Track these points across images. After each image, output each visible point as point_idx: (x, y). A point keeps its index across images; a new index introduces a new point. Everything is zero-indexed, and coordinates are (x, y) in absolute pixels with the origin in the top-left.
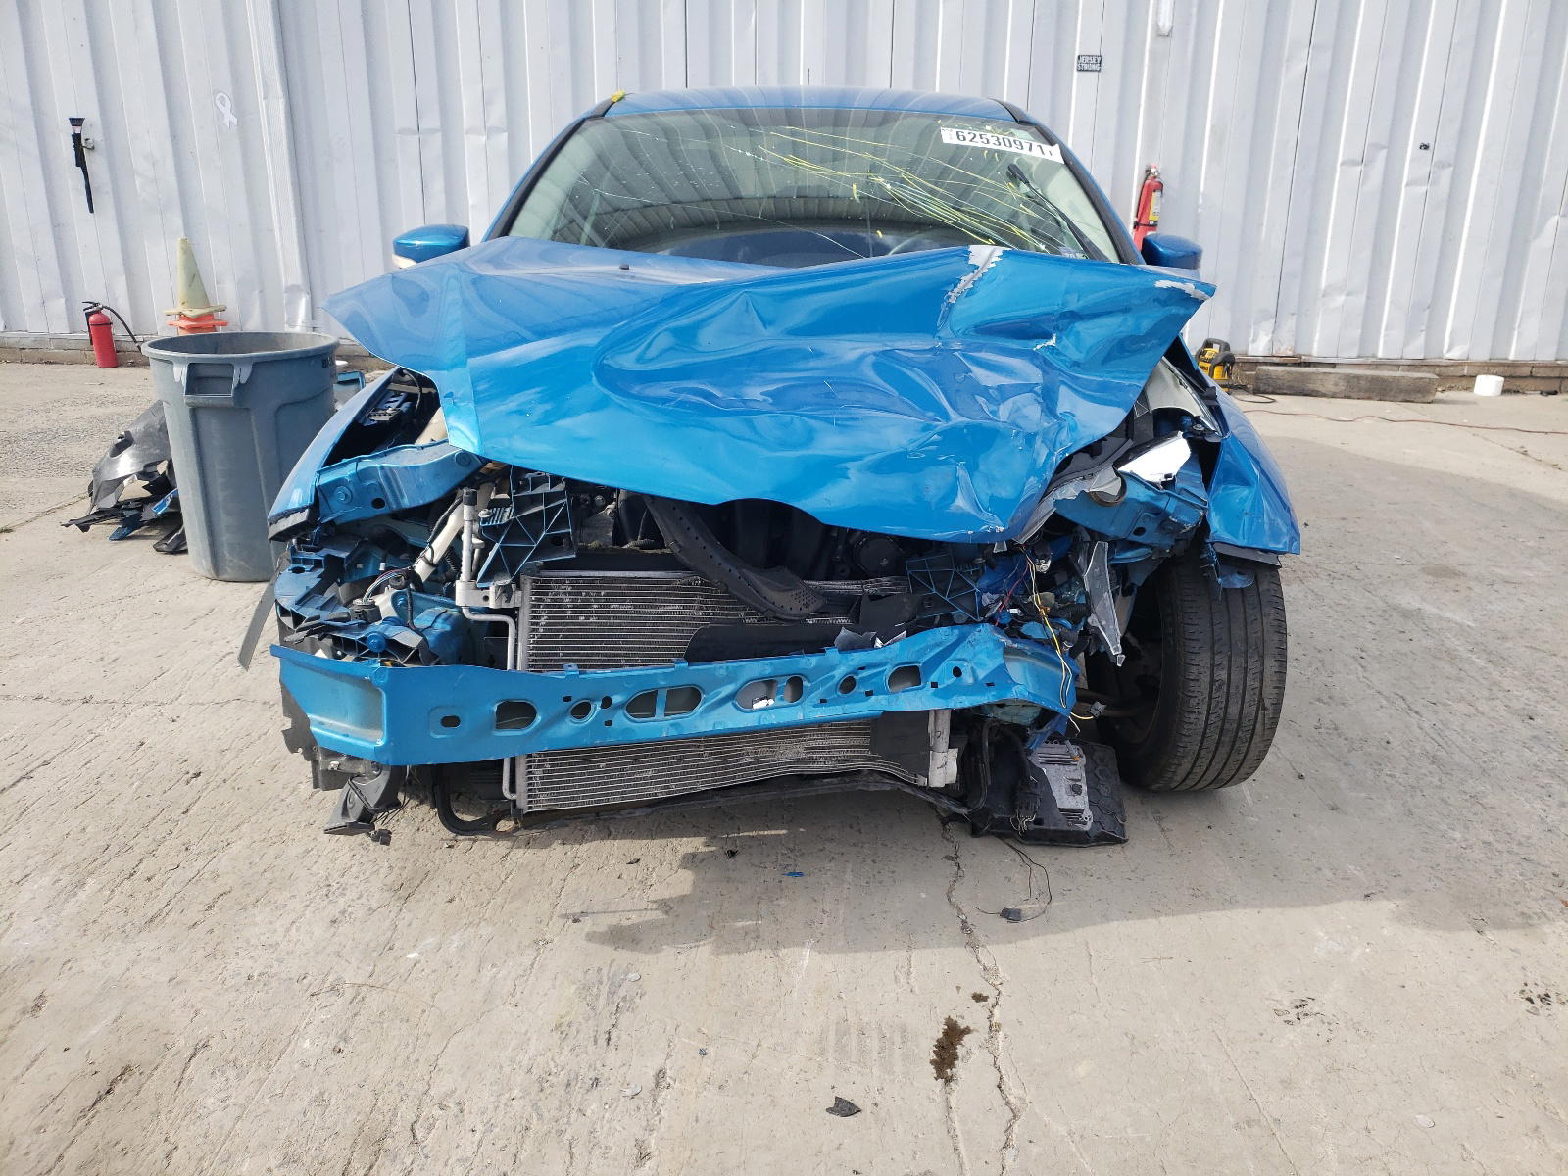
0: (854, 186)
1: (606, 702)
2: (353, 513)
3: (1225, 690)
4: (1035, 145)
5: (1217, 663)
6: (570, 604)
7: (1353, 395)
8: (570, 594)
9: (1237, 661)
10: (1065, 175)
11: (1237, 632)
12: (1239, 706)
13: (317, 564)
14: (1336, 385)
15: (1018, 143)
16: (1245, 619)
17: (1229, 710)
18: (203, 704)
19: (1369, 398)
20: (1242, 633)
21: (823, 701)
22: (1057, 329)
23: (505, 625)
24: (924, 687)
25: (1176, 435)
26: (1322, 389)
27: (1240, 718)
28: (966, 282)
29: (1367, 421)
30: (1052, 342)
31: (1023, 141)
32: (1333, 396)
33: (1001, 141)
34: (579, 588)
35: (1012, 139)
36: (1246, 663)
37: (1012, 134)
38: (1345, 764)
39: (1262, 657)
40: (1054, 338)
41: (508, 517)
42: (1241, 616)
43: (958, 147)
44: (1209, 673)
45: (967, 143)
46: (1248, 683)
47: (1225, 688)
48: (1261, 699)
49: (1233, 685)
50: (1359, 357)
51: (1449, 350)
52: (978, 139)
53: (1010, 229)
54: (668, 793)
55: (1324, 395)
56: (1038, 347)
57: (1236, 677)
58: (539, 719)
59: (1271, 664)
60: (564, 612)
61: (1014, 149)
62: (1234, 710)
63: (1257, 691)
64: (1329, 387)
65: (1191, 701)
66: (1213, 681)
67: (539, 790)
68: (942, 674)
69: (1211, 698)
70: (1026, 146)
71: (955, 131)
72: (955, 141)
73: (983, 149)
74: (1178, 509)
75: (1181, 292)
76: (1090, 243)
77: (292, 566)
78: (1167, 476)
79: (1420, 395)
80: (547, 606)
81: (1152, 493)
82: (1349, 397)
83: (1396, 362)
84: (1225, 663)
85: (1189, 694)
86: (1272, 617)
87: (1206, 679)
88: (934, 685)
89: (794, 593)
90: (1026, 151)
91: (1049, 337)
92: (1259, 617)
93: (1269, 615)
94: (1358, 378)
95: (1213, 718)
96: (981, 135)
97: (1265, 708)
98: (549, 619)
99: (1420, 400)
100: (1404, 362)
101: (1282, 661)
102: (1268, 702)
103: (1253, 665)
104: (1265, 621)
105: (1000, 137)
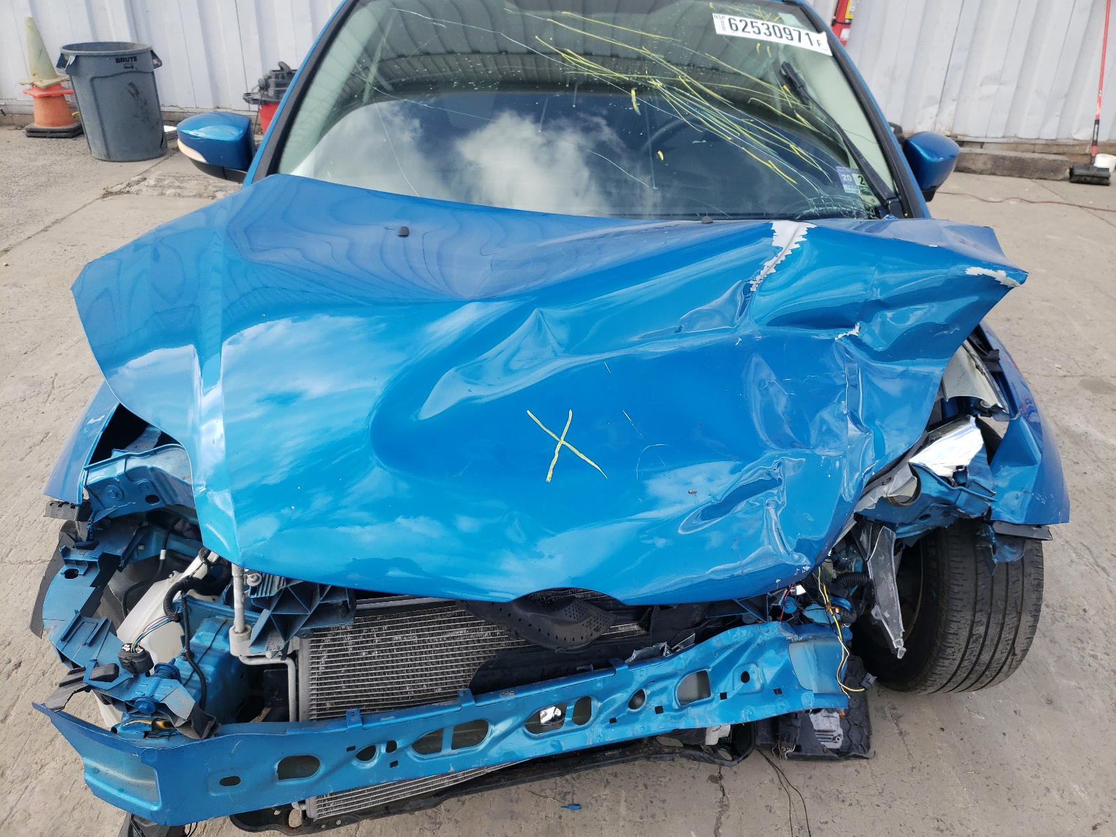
0: (633, 92)
1: (391, 746)
2: (124, 508)
3: (981, 642)
4: (803, 32)
5: (977, 620)
6: (350, 642)
7: (997, 173)
8: (351, 633)
9: (996, 618)
10: (833, 70)
11: (999, 591)
12: (991, 654)
13: (91, 565)
14: (985, 164)
15: (787, 31)
16: (1007, 580)
17: (981, 657)
18: (30, 563)
19: (1010, 175)
20: (1003, 594)
21: (613, 721)
22: (860, 318)
23: (285, 666)
24: (713, 700)
25: (968, 420)
26: (973, 167)
27: (990, 662)
28: (769, 267)
29: (1012, 202)
30: (855, 332)
31: (791, 28)
32: (981, 173)
33: (771, 29)
34: (359, 626)
35: (781, 26)
36: (1004, 618)
37: (781, 21)
38: (1051, 641)
39: (1020, 614)
40: (857, 328)
41: (278, 587)
43: (732, 39)
44: (968, 629)
45: (739, 34)
46: (1003, 636)
47: (981, 640)
48: (1013, 647)
49: (989, 638)
50: (1004, 137)
51: (1075, 133)
52: (749, 28)
53: (788, 146)
54: (454, 781)
55: (974, 172)
56: (840, 336)
57: (993, 631)
58: (322, 770)
59: (1026, 619)
60: (347, 650)
61: (784, 41)
62: (985, 657)
63: (1010, 642)
64: (979, 165)
65: (948, 650)
66: (971, 635)
67: (328, 800)
68: (730, 684)
69: (967, 647)
70: (795, 35)
71: (727, 17)
72: (729, 32)
73: (757, 41)
74: (967, 503)
75: (992, 279)
76: (867, 164)
77: (65, 568)
78: (958, 467)
79: (1052, 174)
80: (325, 646)
81: (943, 489)
82: (994, 174)
83: (1033, 142)
84: (985, 620)
85: (949, 645)
86: (1033, 576)
87: (964, 634)
88: (723, 696)
89: (585, 622)
90: (795, 43)
91: (852, 326)
92: (1021, 578)
93: (1030, 575)
94: (1004, 158)
95: (965, 663)
96: (752, 23)
97: (1014, 654)
98: (329, 657)
99: (1052, 178)
100: (1040, 142)
101: (1036, 618)
102: (1018, 651)
103: (1010, 620)
105: (771, 24)
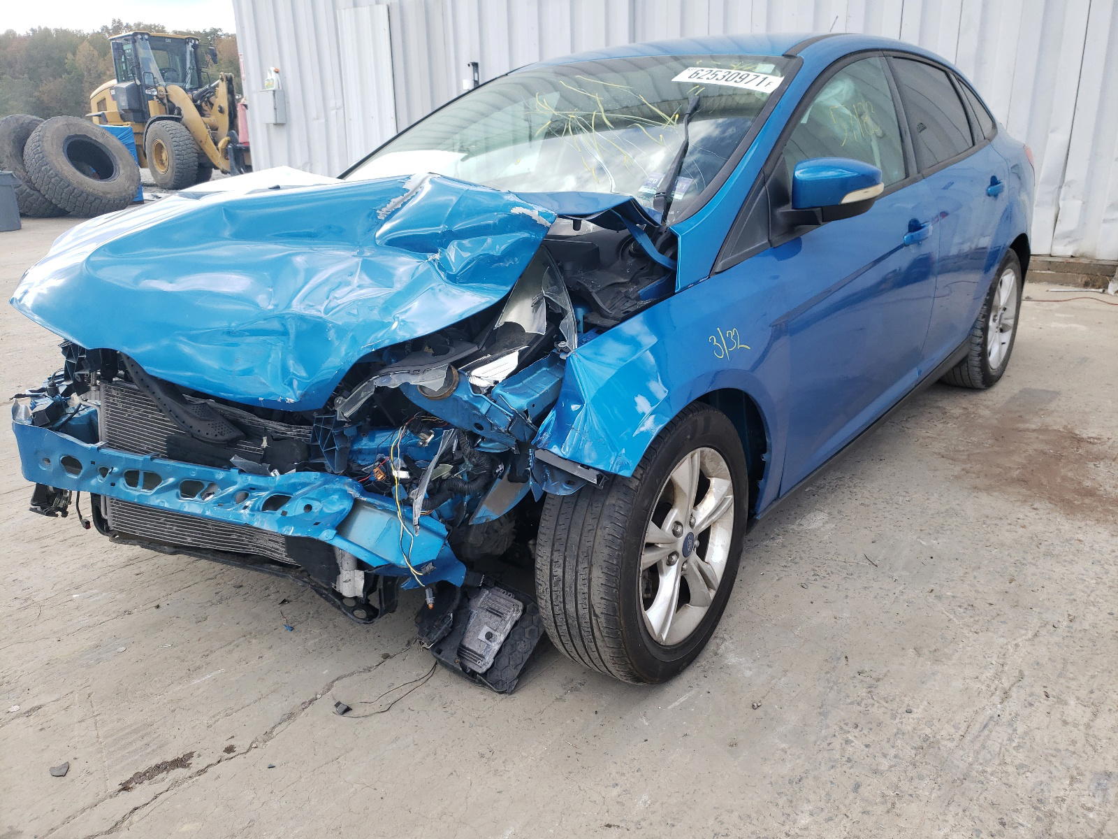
3: (562, 586)
4: (763, 76)
5: (555, 559)
9: (571, 563)
11: (574, 536)
12: (575, 605)
16: (583, 527)
17: (567, 606)
20: (578, 539)
21: (221, 505)
22: (441, 245)
24: (276, 513)
27: (577, 617)
28: (395, 202)
30: (437, 257)
31: (751, 74)
36: (577, 565)
39: (591, 565)
40: (439, 253)
42: (581, 522)
43: (680, 84)
44: (549, 566)
46: (579, 587)
47: (561, 583)
48: (591, 605)
49: (567, 585)
52: (708, 75)
56: (430, 259)
57: (569, 577)
58: (82, 473)
59: (599, 575)
62: (571, 607)
63: (587, 596)
65: (538, 587)
66: (552, 575)
68: (294, 507)
69: (552, 589)
70: (748, 79)
75: (530, 218)
78: (495, 383)
84: (561, 561)
86: (606, 531)
87: (547, 571)
88: (284, 513)
92: (595, 527)
93: (605, 528)
95: (556, 609)
97: (594, 615)
102: (597, 610)
103: (583, 571)
104: (599, 532)
